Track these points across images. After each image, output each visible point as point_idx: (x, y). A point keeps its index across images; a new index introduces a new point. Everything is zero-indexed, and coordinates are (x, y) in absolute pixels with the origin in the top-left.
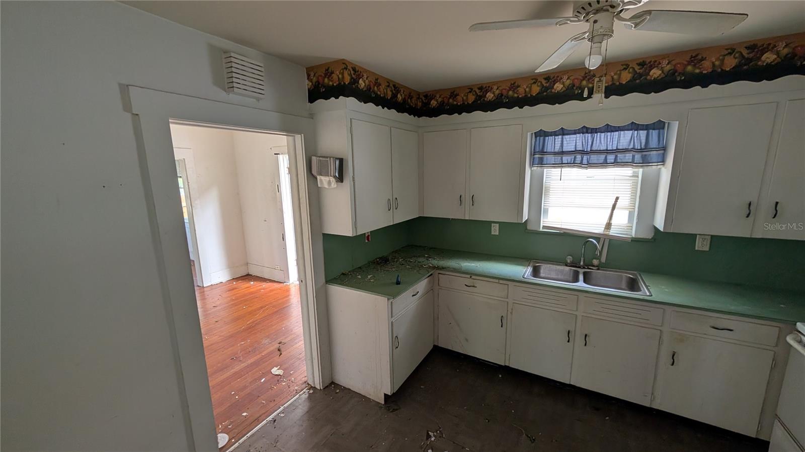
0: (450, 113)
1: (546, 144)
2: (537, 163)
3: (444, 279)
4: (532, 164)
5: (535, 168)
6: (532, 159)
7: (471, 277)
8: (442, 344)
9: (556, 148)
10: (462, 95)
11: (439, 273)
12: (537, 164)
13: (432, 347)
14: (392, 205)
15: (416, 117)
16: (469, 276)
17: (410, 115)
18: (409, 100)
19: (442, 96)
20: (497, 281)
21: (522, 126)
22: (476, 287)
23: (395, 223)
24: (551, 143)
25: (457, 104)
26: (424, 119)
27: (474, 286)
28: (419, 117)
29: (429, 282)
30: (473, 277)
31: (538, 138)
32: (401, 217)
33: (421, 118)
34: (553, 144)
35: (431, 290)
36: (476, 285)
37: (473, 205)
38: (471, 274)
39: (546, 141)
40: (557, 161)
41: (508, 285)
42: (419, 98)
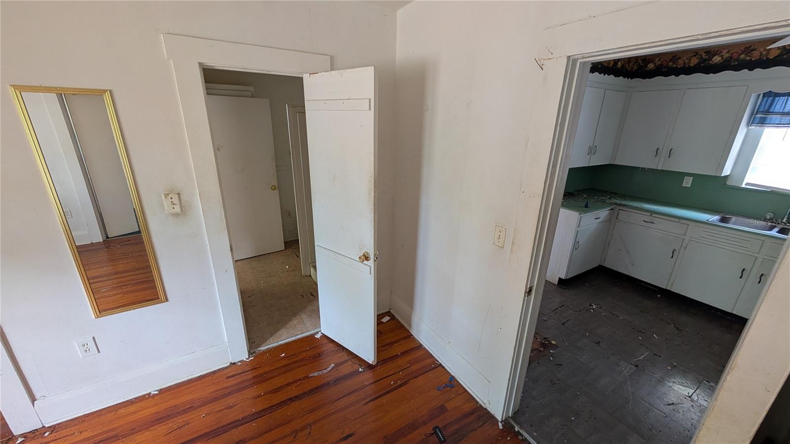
0: (666, 74)
1: (774, 104)
2: (757, 122)
3: (623, 215)
4: (749, 124)
5: (753, 127)
6: (753, 118)
7: (651, 215)
8: (608, 265)
9: (786, 108)
10: (685, 59)
11: (619, 210)
12: (757, 124)
13: (598, 265)
14: (592, 151)
15: (629, 79)
16: (649, 214)
17: (624, 78)
18: (627, 65)
19: (662, 60)
20: (678, 220)
21: (748, 87)
22: (654, 223)
23: (590, 165)
24: (781, 103)
25: (677, 67)
26: (637, 82)
27: (652, 223)
28: (632, 79)
29: (610, 214)
30: (655, 215)
31: (766, 98)
32: (596, 161)
33: (633, 80)
34: (784, 105)
35: (610, 222)
36: (654, 222)
37: (669, 157)
38: (652, 212)
39: (776, 101)
40: (783, 121)
41: (688, 225)
42: (636, 62)
